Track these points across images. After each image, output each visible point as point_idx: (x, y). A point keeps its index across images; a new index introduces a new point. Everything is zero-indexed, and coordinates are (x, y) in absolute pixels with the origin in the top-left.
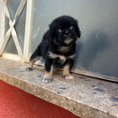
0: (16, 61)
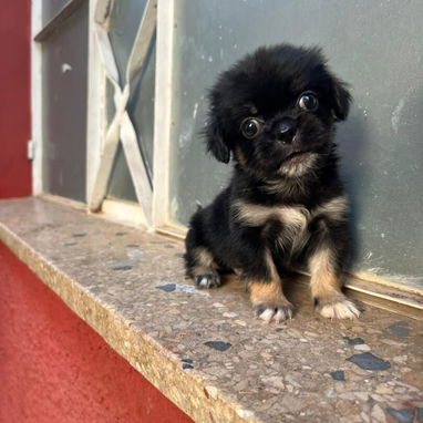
0: (132, 228)
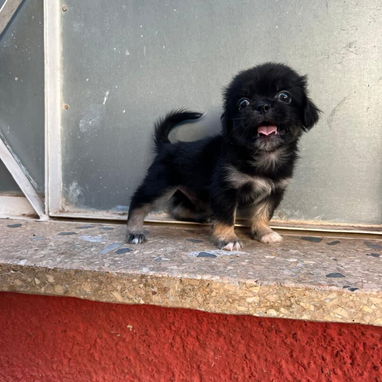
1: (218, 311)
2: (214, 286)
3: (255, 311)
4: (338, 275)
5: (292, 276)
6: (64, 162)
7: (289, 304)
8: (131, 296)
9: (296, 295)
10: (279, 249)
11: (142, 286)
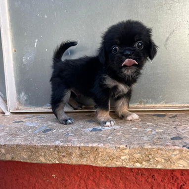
1: (104, 165)
2: (100, 150)
3: (127, 165)
4: (178, 138)
5: (149, 140)
6: (16, 81)
7: (148, 159)
8: (50, 159)
9: (152, 153)
10: (140, 123)
11: (56, 152)
